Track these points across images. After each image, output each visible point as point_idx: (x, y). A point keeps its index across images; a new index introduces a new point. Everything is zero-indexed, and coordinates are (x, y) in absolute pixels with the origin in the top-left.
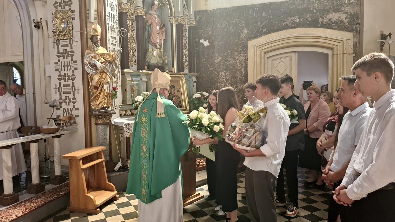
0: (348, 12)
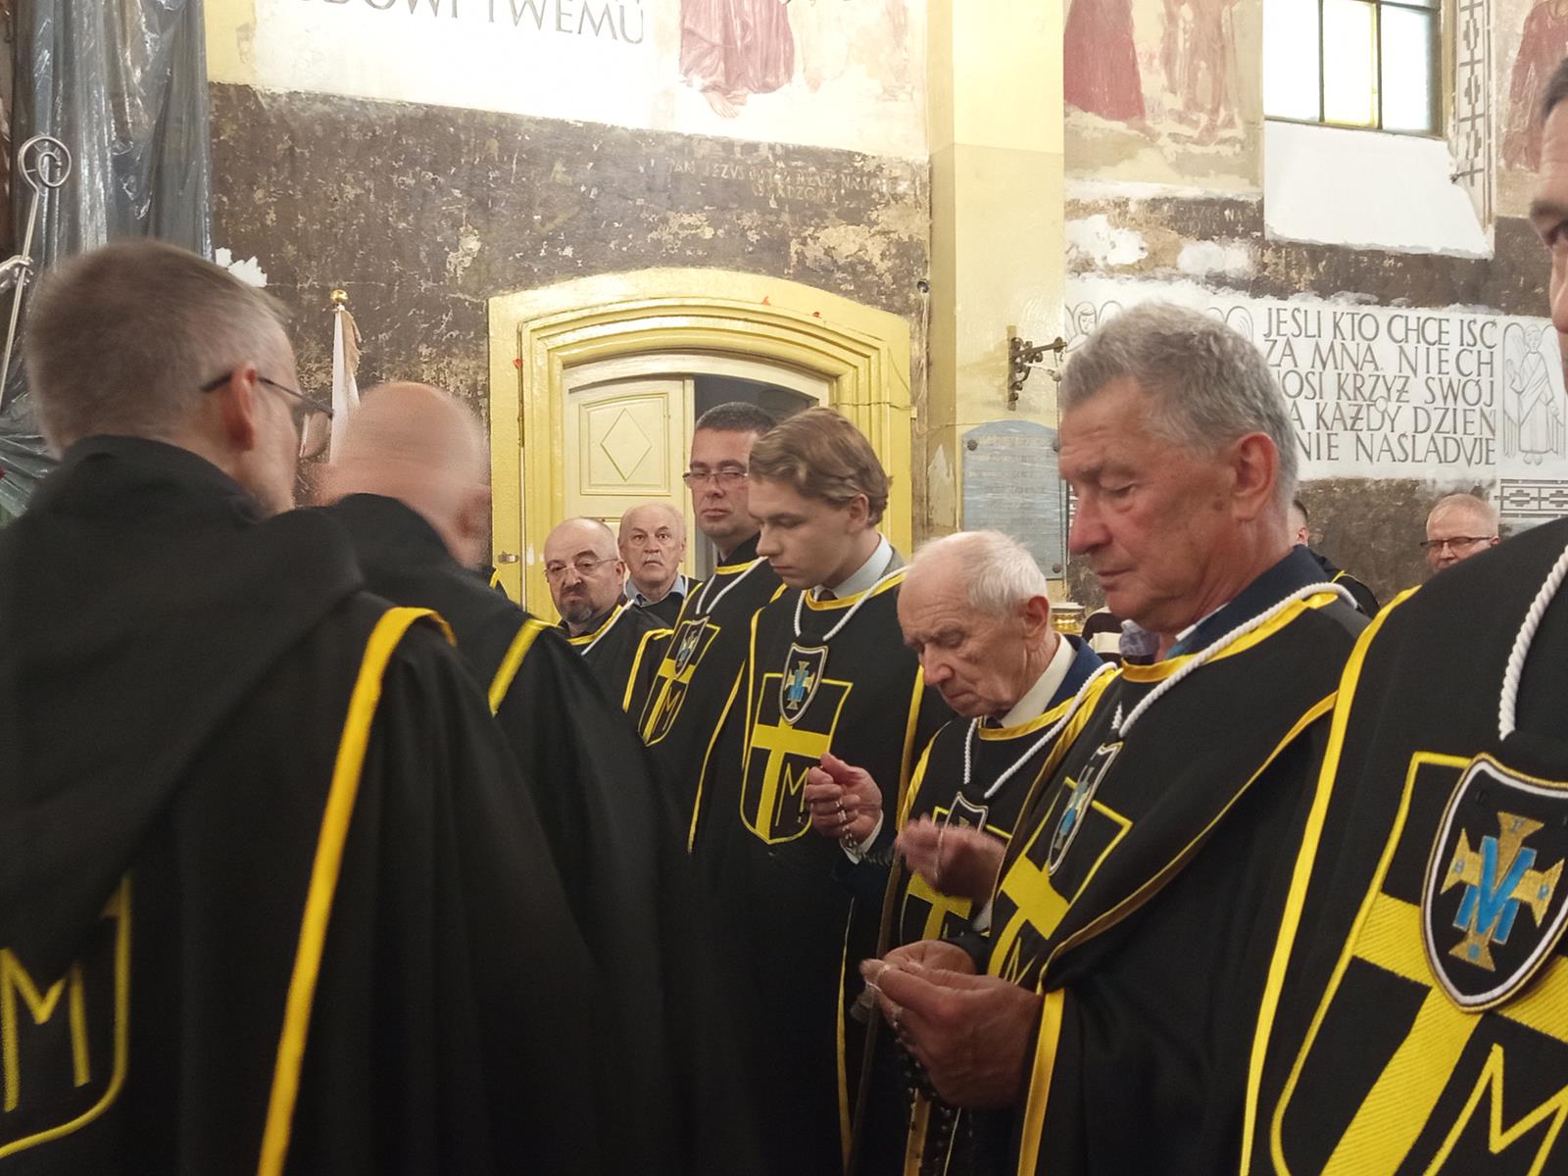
0: (889, 232)
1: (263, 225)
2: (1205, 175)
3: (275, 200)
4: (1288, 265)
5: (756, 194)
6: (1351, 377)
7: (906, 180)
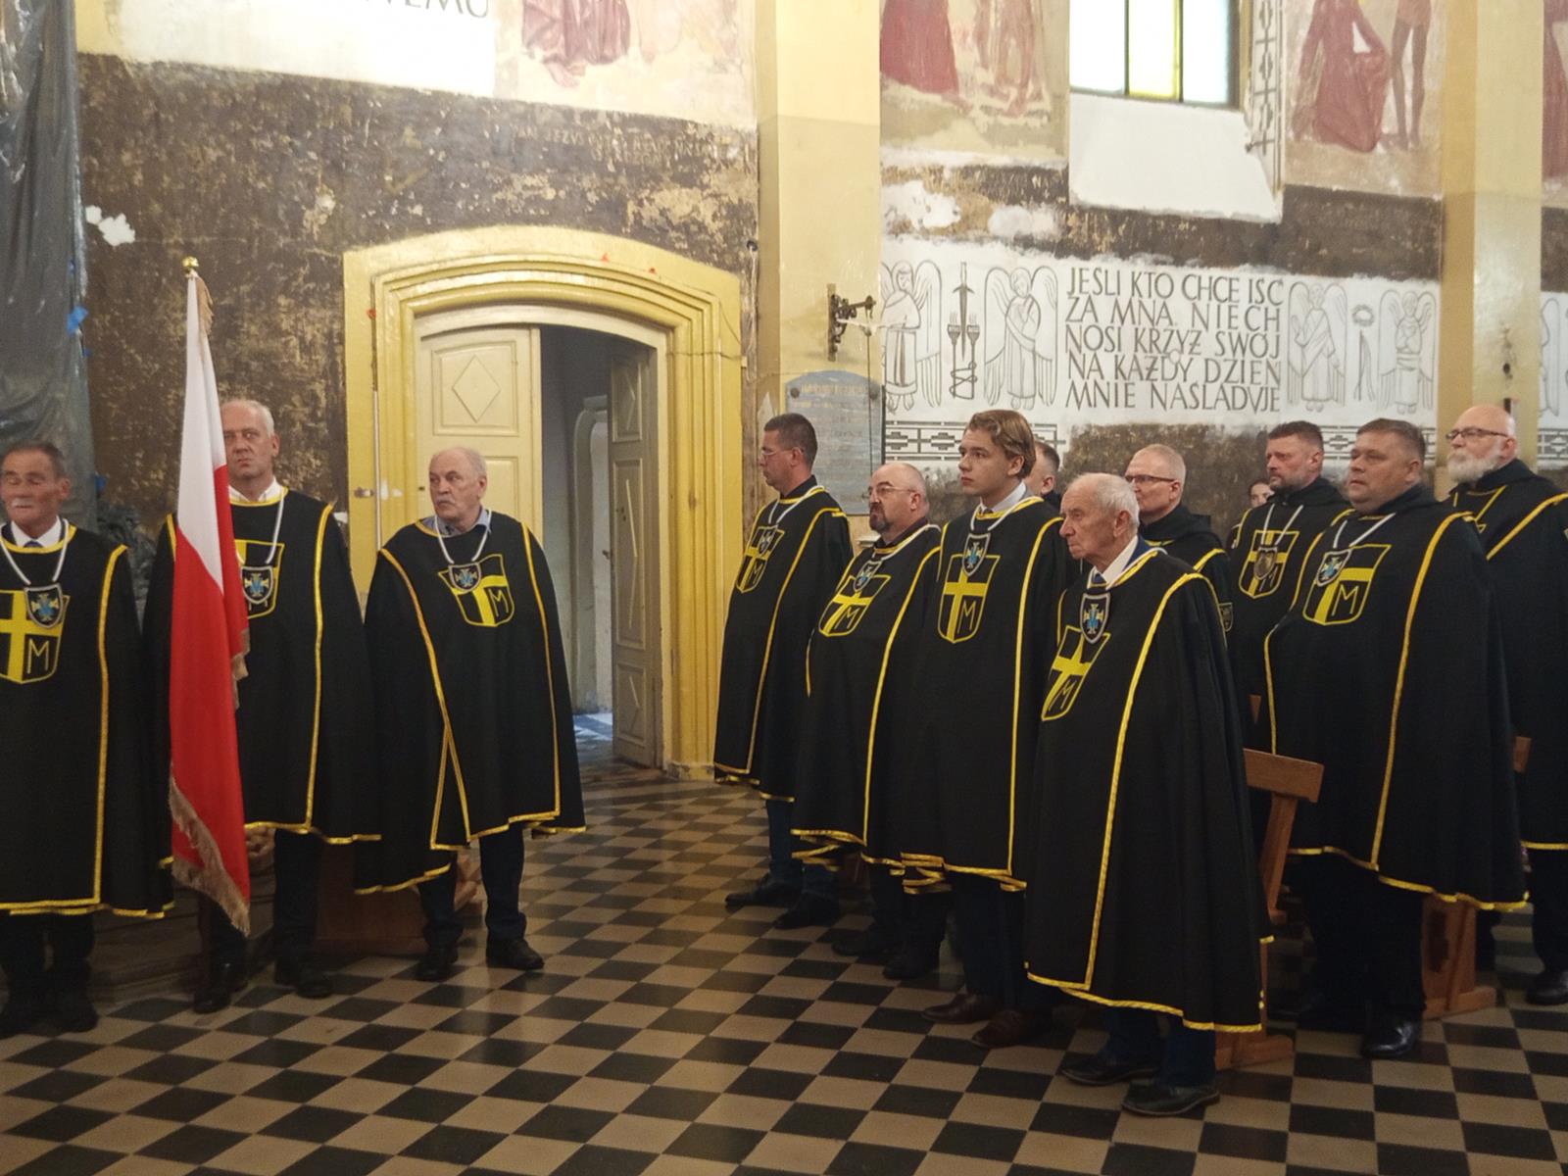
0: (720, 195)
1: (131, 185)
2: (1016, 144)
3: (141, 162)
4: (1091, 229)
5: (595, 158)
6: (1147, 332)
7: (734, 147)
